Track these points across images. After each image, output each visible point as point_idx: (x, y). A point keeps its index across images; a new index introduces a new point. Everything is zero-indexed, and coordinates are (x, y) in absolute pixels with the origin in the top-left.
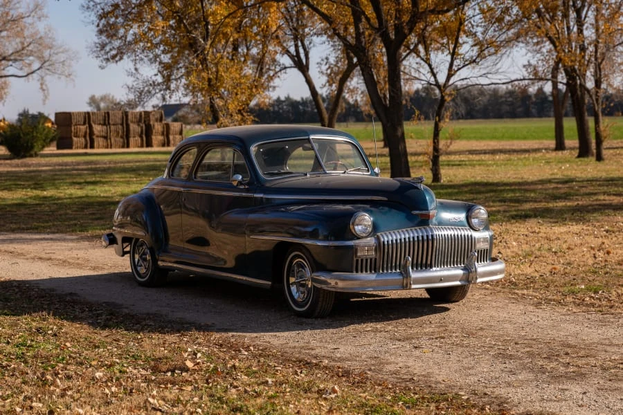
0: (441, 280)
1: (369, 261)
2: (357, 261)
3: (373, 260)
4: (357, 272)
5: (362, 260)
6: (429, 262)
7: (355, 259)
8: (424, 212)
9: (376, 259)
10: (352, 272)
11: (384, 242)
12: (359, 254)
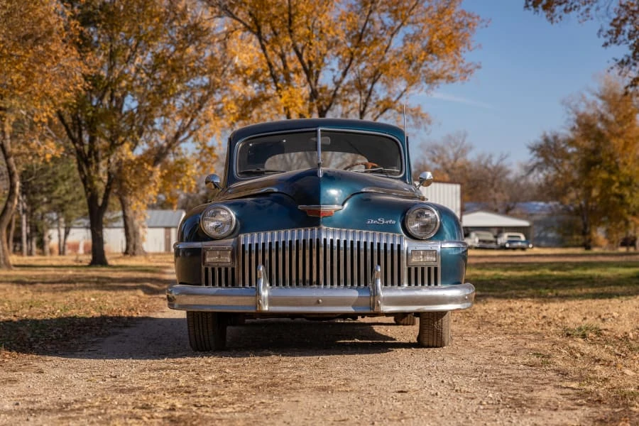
0: (318, 302)
1: (223, 270)
2: (207, 269)
3: (230, 269)
4: (207, 284)
5: (213, 269)
6: (308, 277)
7: (203, 267)
8: (313, 207)
9: (233, 269)
10: (201, 285)
11: (244, 246)
12: (208, 260)
